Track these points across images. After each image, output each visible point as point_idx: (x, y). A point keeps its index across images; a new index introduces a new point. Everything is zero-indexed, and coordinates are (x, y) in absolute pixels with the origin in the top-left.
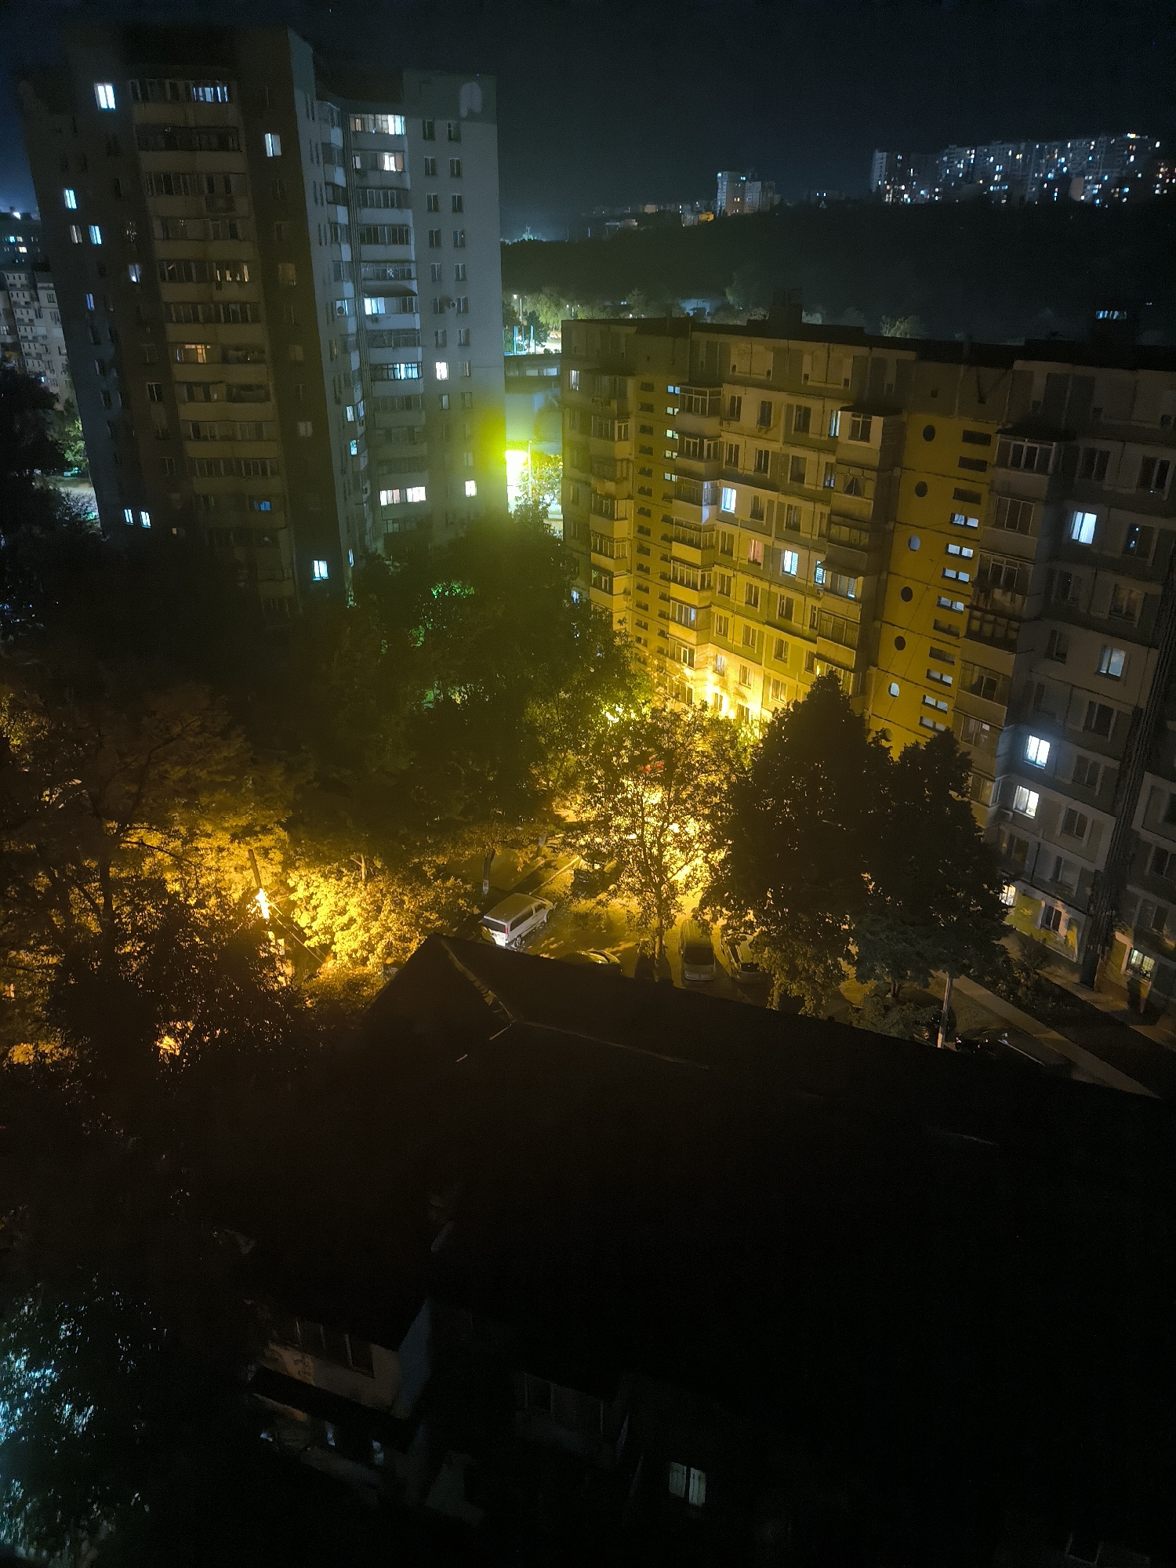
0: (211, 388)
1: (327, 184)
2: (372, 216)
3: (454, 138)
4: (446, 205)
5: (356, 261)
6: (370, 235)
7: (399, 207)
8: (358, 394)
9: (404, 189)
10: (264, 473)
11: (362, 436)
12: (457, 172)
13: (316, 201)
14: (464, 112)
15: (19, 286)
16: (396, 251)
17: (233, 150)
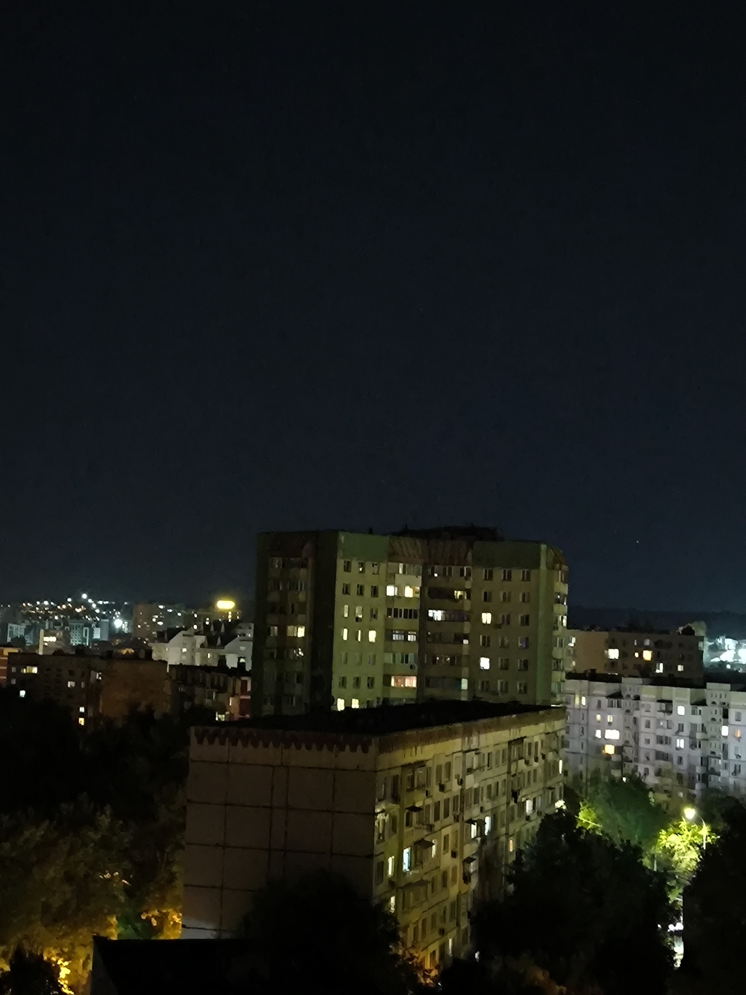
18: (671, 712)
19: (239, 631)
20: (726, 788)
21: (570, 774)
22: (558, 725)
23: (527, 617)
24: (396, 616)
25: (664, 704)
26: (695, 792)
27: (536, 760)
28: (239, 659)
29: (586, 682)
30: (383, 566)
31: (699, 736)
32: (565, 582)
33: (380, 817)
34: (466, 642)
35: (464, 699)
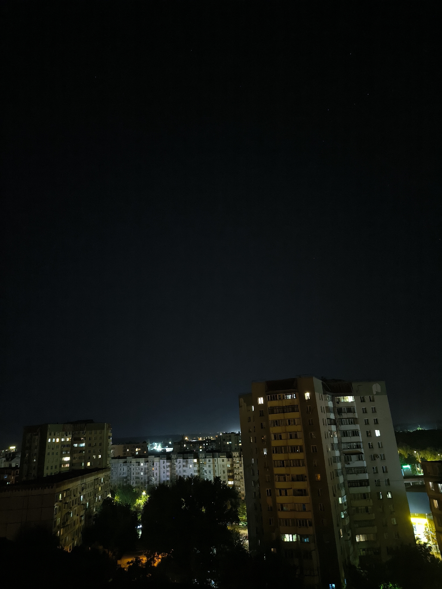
0: (288, 491)
1: (327, 419)
2: (344, 427)
3: (372, 400)
4: (371, 422)
5: (340, 442)
6: (345, 434)
7: (354, 424)
8: (343, 492)
9: (355, 418)
10: (306, 525)
11: (346, 510)
12: (374, 411)
13: (324, 424)
14: (375, 393)
15: (236, 456)
16: (354, 439)
17: (296, 412)
18: (140, 465)
19: (16, 456)
20: (153, 484)
21: (113, 487)
22: (108, 473)
23: (101, 443)
24: (64, 447)
25: (138, 463)
26: (146, 487)
27: (102, 484)
28: (16, 464)
29: (117, 460)
30: (61, 433)
31: (147, 471)
32: (111, 433)
33: (56, 507)
34: (84, 452)
35: (83, 468)
